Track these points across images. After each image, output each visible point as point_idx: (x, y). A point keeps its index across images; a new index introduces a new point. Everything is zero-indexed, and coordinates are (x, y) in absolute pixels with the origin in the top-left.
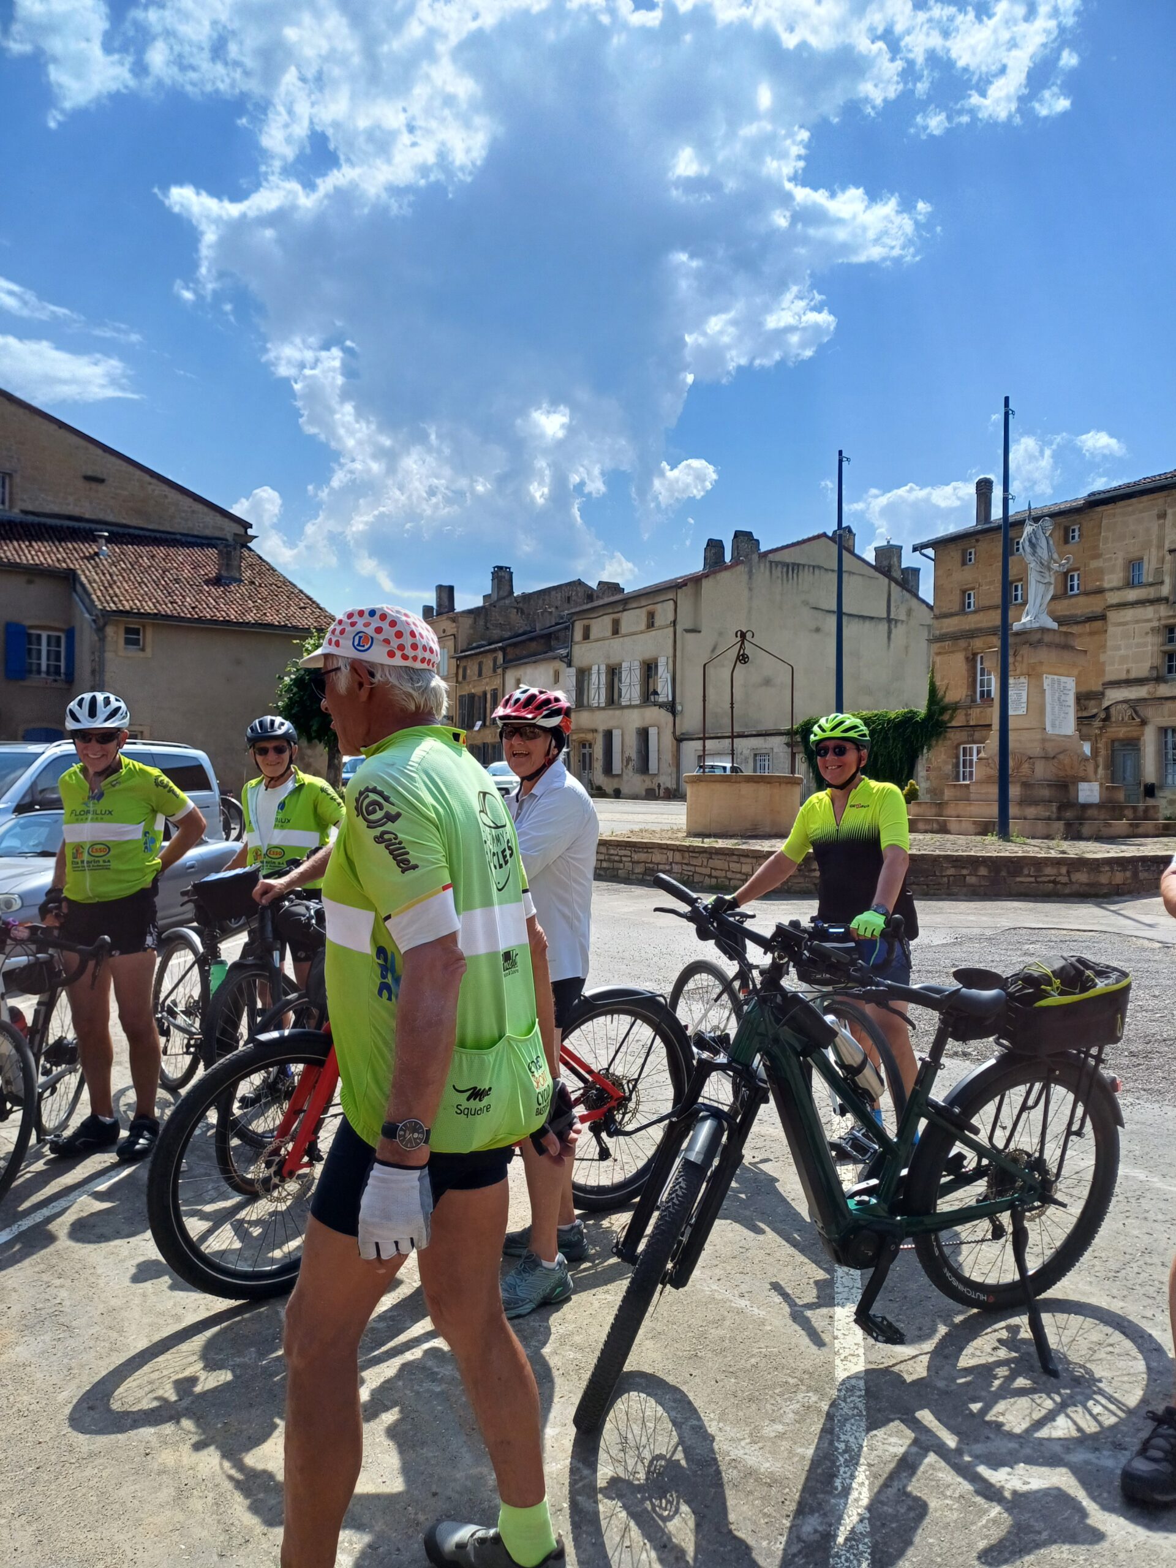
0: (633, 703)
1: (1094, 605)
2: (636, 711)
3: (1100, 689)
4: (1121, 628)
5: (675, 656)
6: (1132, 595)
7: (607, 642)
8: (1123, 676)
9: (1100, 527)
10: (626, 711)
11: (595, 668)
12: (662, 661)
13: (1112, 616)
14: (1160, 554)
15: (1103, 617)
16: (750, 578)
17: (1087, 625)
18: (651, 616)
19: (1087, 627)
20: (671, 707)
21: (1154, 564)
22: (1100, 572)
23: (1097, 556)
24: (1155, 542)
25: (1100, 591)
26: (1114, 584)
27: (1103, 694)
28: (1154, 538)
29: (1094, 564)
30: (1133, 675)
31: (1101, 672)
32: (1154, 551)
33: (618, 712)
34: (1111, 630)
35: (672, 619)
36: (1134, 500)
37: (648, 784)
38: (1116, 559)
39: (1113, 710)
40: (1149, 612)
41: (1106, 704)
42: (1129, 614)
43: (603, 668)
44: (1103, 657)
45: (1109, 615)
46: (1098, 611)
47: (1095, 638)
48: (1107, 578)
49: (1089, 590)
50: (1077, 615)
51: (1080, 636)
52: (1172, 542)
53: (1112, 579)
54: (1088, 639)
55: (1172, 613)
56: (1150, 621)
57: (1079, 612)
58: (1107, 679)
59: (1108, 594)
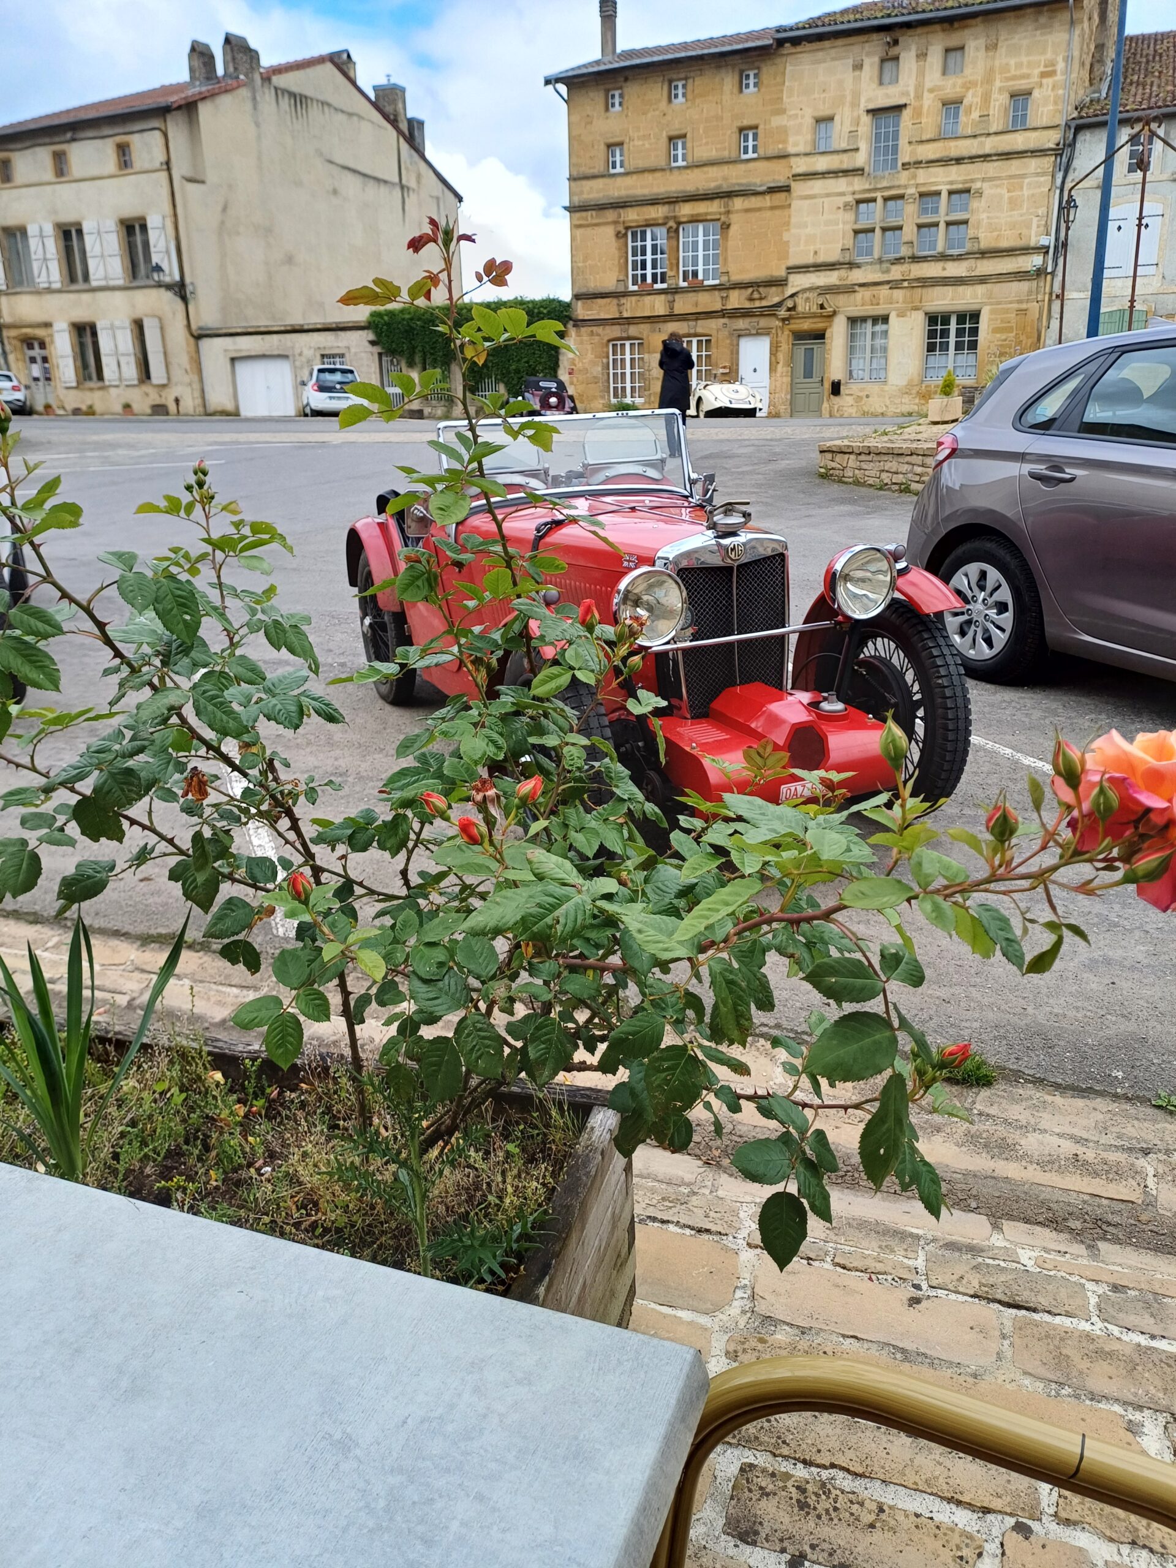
0: (112, 283)
1: (777, 173)
2: (118, 294)
3: (782, 273)
4: (807, 202)
5: (175, 215)
6: (822, 164)
7: (48, 188)
8: (810, 260)
9: (784, 74)
10: (100, 295)
11: (32, 230)
12: (153, 222)
13: (798, 188)
14: (855, 114)
15: (786, 189)
16: (255, 108)
17: (768, 197)
18: (123, 150)
19: (767, 201)
20: (180, 290)
21: (847, 127)
22: (783, 131)
23: (782, 111)
24: (849, 98)
25: (785, 156)
26: (801, 149)
27: (786, 280)
28: (848, 93)
29: (777, 121)
30: (822, 258)
31: (784, 254)
32: (847, 110)
33: (86, 297)
34: (796, 204)
35: (163, 158)
36: (827, 43)
37: (154, 398)
38: (803, 117)
39: (799, 300)
40: (841, 184)
41: (790, 291)
42: (817, 186)
43: (49, 229)
44: (786, 237)
45: (794, 186)
46: (781, 180)
47: (777, 212)
48: (791, 140)
49: (770, 153)
50: (755, 184)
51: (759, 209)
52: (869, 100)
53: (798, 142)
54: (768, 214)
55: (867, 186)
56: (842, 194)
57: (758, 181)
58: (792, 262)
59: (793, 160)
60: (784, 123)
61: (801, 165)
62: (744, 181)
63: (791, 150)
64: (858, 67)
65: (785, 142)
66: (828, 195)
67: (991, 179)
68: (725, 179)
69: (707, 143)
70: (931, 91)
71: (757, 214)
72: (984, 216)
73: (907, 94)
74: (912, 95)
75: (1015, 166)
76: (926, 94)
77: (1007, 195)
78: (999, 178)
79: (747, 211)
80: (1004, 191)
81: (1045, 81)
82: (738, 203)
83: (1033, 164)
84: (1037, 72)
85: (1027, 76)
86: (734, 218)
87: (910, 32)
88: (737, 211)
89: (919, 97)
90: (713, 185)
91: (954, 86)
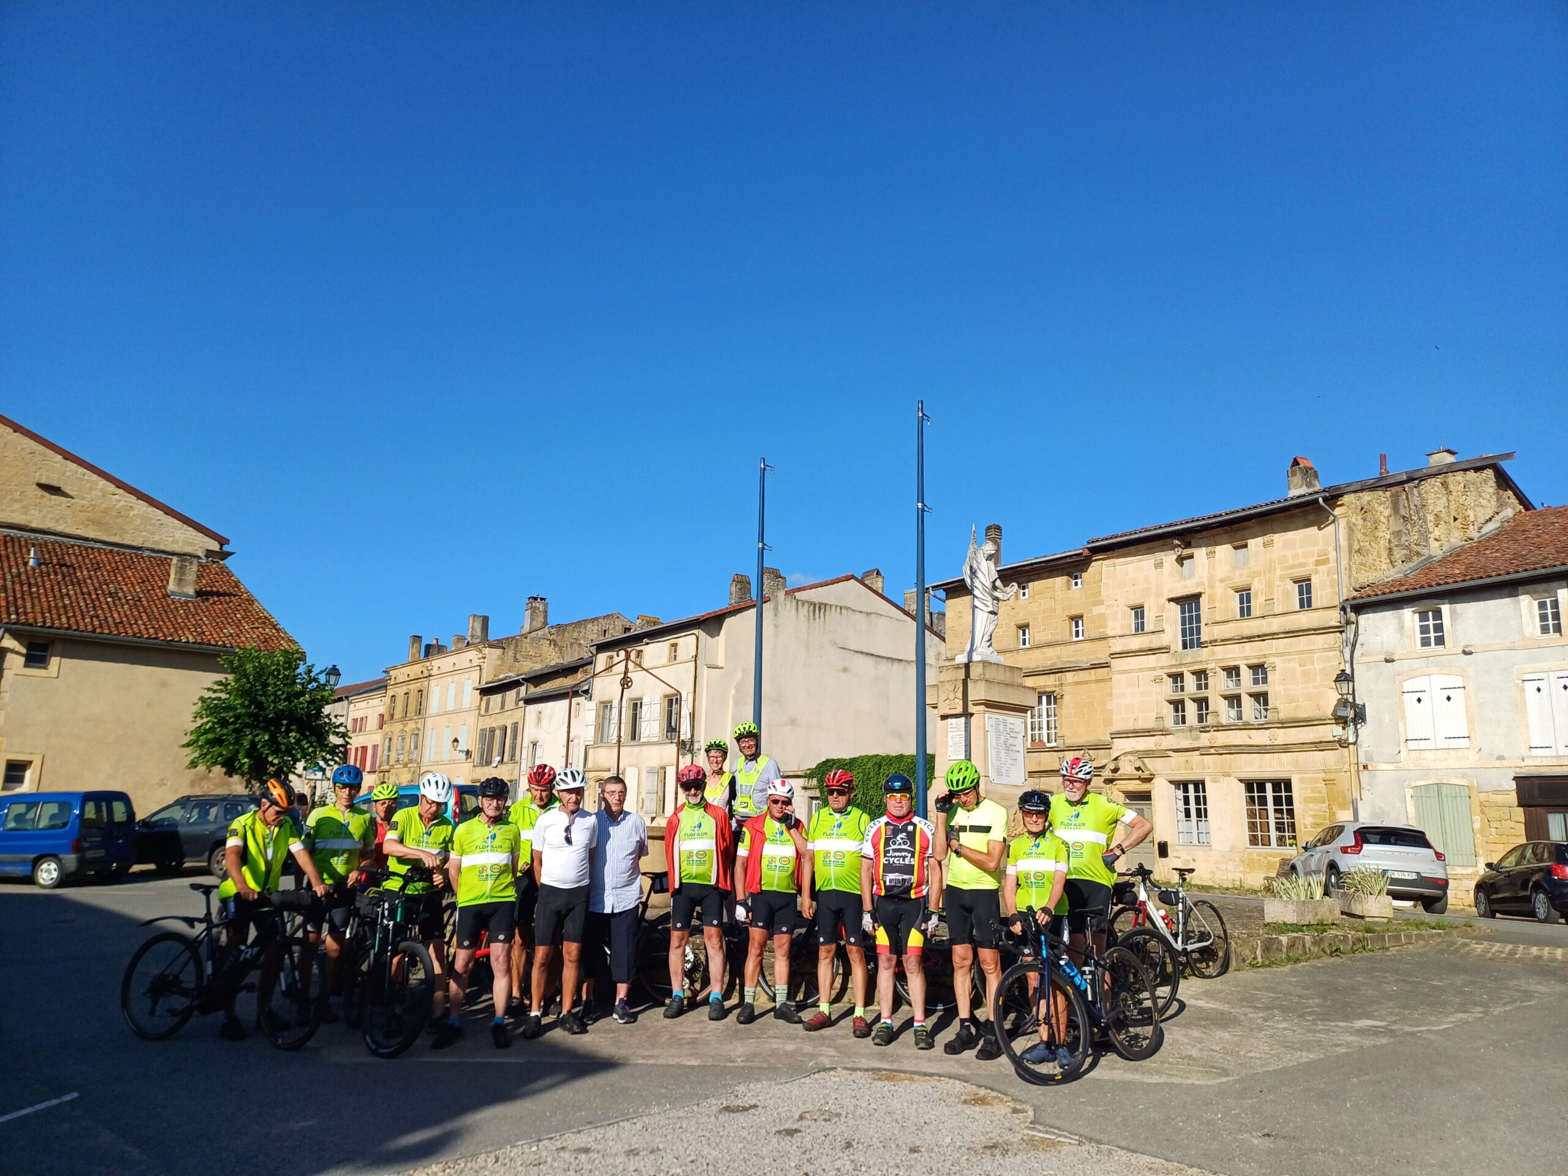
0: (652, 740)
1: (1099, 652)
2: (655, 748)
3: (1106, 738)
4: (1125, 676)
6: (1136, 643)
8: (1130, 726)
9: (1100, 574)
10: (644, 748)
12: (684, 696)
13: (1116, 664)
14: (1162, 602)
15: (1107, 665)
17: (1093, 671)
18: (673, 649)
19: (1092, 675)
21: (1155, 613)
22: (1103, 618)
23: (1100, 603)
24: (1154, 590)
25: (1105, 638)
26: (1116, 632)
27: (1112, 744)
28: (1152, 586)
29: (1097, 610)
30: (1140, 726)
31: (1108, 721)
32: (1154, 599)
33: (636, 749)
34: (1116, 678)
35: (694, 653)
36: (1132, 548)
38: (1118, 606)
39: (1121, 762)
40: (1152, 660)
41: (1114, 754)
42: (1136, 662)
44: (1109, 707)
45: (1114, 663)
46: (1103, 658)
47: (1102, 685)
48: (1110, 624)
49: (1093, 636)
50: (1082, 662)
51: (1086, 682)
52: (1171, 590)
53: (1114, 627)
54: (1094, 686)
55: (1174, 663)
56: (1154, 669)
57: (1084, 659)
58: (1114, 729)
59: (1111, 641)
60: (1103, 611)
61: (1117, 646)
62: (1073, 659)
63: (1110, 634)
64: (1159, 565)
65: (1105, 626)
66: (1141, 670)
67: (1282, 654)
68: (1059, 658)
69: (1044, 630)
70: (1222, 581)
71: (1085, 686)
72: (1281, 687)
73: (1202, 584)
74: (1207, 584)
75: (1302, 642)
76: (1218, 584)
77: (1299, 669)
78: (1289, 654)
79: (1077, 683)
80: (1297, 665)
81: (1320, 568)
82: (1069, 677)
83: (1320, 640)
84: (1312, 560)
85: (1304, 565)
86: (1066, 690)
87: (1199, 536)
88: (1069, 684)
89: (1212, 587)
90: (1049, 663)
91: (1241, 575)
